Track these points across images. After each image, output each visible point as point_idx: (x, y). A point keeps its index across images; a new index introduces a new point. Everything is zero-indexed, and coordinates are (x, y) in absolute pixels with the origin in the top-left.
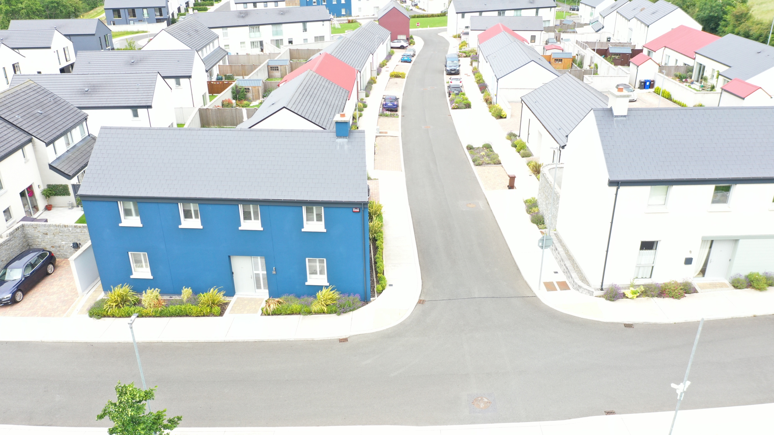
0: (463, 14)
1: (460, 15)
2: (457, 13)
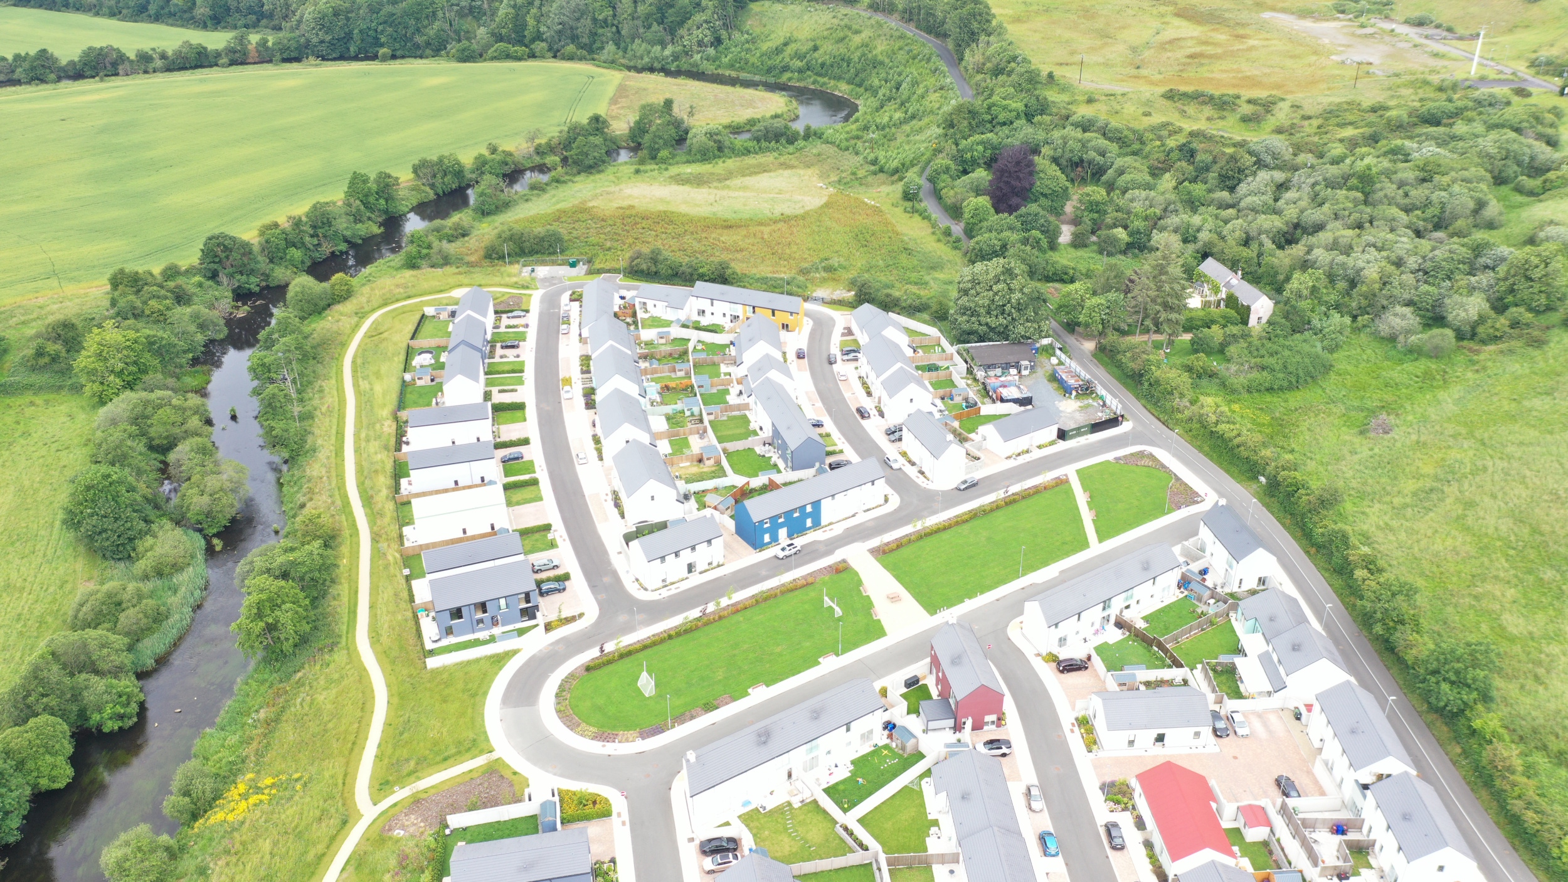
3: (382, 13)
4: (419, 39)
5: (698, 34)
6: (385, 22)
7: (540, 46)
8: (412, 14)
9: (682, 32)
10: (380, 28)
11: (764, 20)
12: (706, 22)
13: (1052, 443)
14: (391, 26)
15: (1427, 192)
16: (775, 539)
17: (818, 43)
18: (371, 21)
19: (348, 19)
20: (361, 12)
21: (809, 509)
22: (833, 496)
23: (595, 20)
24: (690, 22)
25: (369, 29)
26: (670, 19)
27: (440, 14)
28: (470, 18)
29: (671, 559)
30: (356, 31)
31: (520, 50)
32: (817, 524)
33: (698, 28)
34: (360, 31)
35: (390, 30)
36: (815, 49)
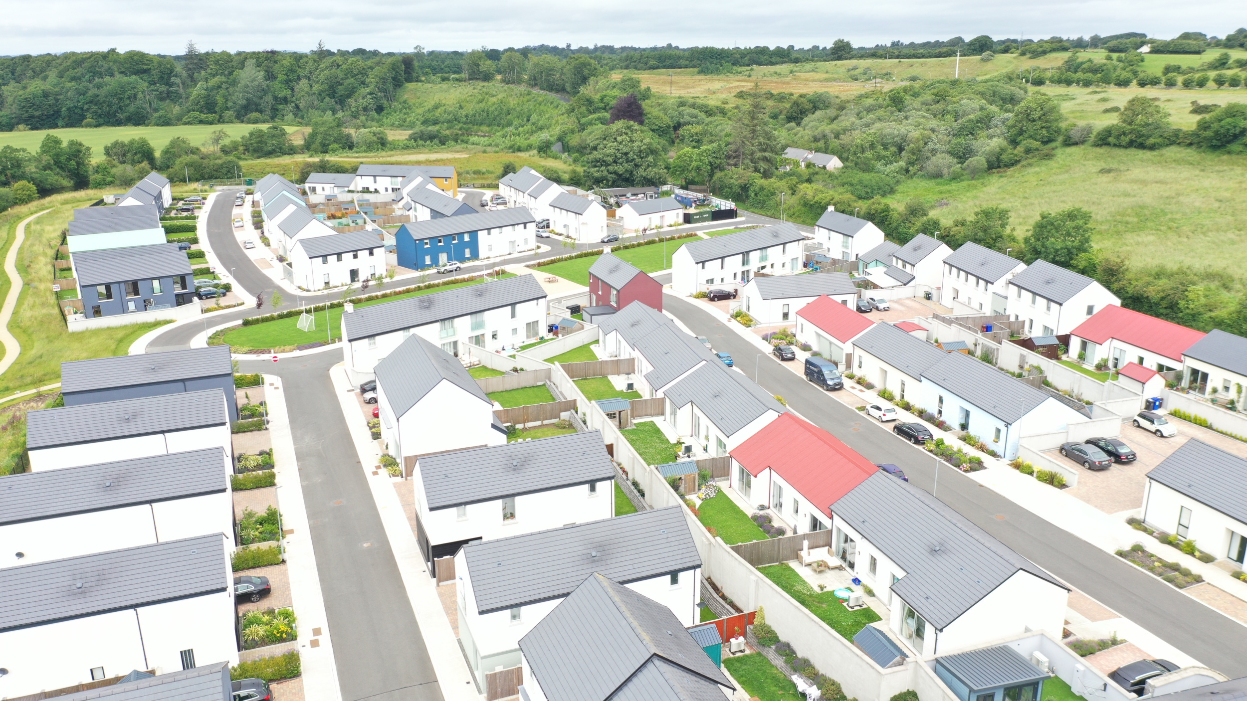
0: (703, 263)
1: (701, 265)
2: (697, 263)
3: (88, 95)
4: (121, 116)
5: (362, 102)
6: (91, 102)
7: (228, 114)
8: (115, 95)
9: (351, 101)
10: (86, 106)
11: (418, 94)
12: (371, 94)
13: (681, 225)
14: (96, 105)
15: (943, 106)
16: (435, 262)
17: (462, 104)
18: (78, 101)
19: (57, 100)
20: (69, 94)
21: (467, 238)
22: (489, 229)
23: (275, 98)
24: (356, 94)
25: (76, 107)
26: (340, 94)
27: (140, 95)
28: (168, 101)
29: (332, 259)
30: (64, 109)
31: (211, 117)
32: (475, 256)
33: (363, 98)
34: (68, 109)
35: (95, 108)
36: (461, 107)
